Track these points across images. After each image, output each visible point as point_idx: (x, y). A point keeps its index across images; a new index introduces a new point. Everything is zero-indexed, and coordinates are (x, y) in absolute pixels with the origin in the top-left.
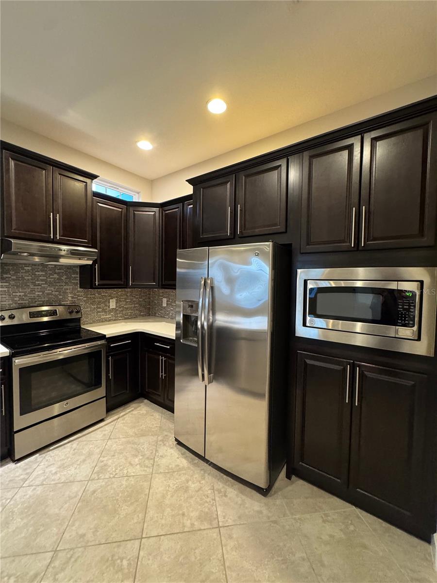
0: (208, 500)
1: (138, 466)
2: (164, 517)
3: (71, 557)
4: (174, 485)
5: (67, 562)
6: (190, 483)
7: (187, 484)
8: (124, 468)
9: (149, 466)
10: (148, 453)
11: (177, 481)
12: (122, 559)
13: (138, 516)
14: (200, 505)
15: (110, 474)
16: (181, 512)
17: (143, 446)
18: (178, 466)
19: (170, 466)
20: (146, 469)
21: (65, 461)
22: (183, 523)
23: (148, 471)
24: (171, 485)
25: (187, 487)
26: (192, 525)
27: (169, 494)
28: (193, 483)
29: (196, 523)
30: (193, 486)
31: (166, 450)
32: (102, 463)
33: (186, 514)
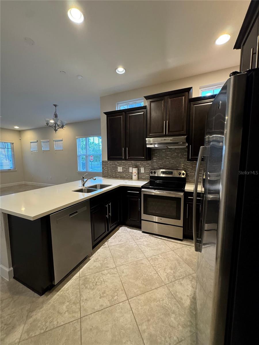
0: (168, 339)
1: (165, 274)
2: (142, 307)
3: (115, 274)
4: (166, 303)
5: (113, 274)
6: (173, 315)
7: (171, 313)
8: (160, 268)
9: (170, 280)
10: (177, 274)
11: (170, 304)
12: (117, 295)
13: (138, 291)
14: (161, 333)
15: (154, 264)
16: (149, 318)
17: (180, 268)
18: (181, 299)
19: (178, 294)
20: (167, 279)
21: (151, 244)
22: (143, 323)
23: (166, 281)
24: (164, 301)
25: (169, 315)
26: (144, 331)
27: (158, 303)
28: (175, 318)
29: (146, 334)
30: (172, 319)
31: (188, 284)
32: (158, 257)
33: (150, 323)
